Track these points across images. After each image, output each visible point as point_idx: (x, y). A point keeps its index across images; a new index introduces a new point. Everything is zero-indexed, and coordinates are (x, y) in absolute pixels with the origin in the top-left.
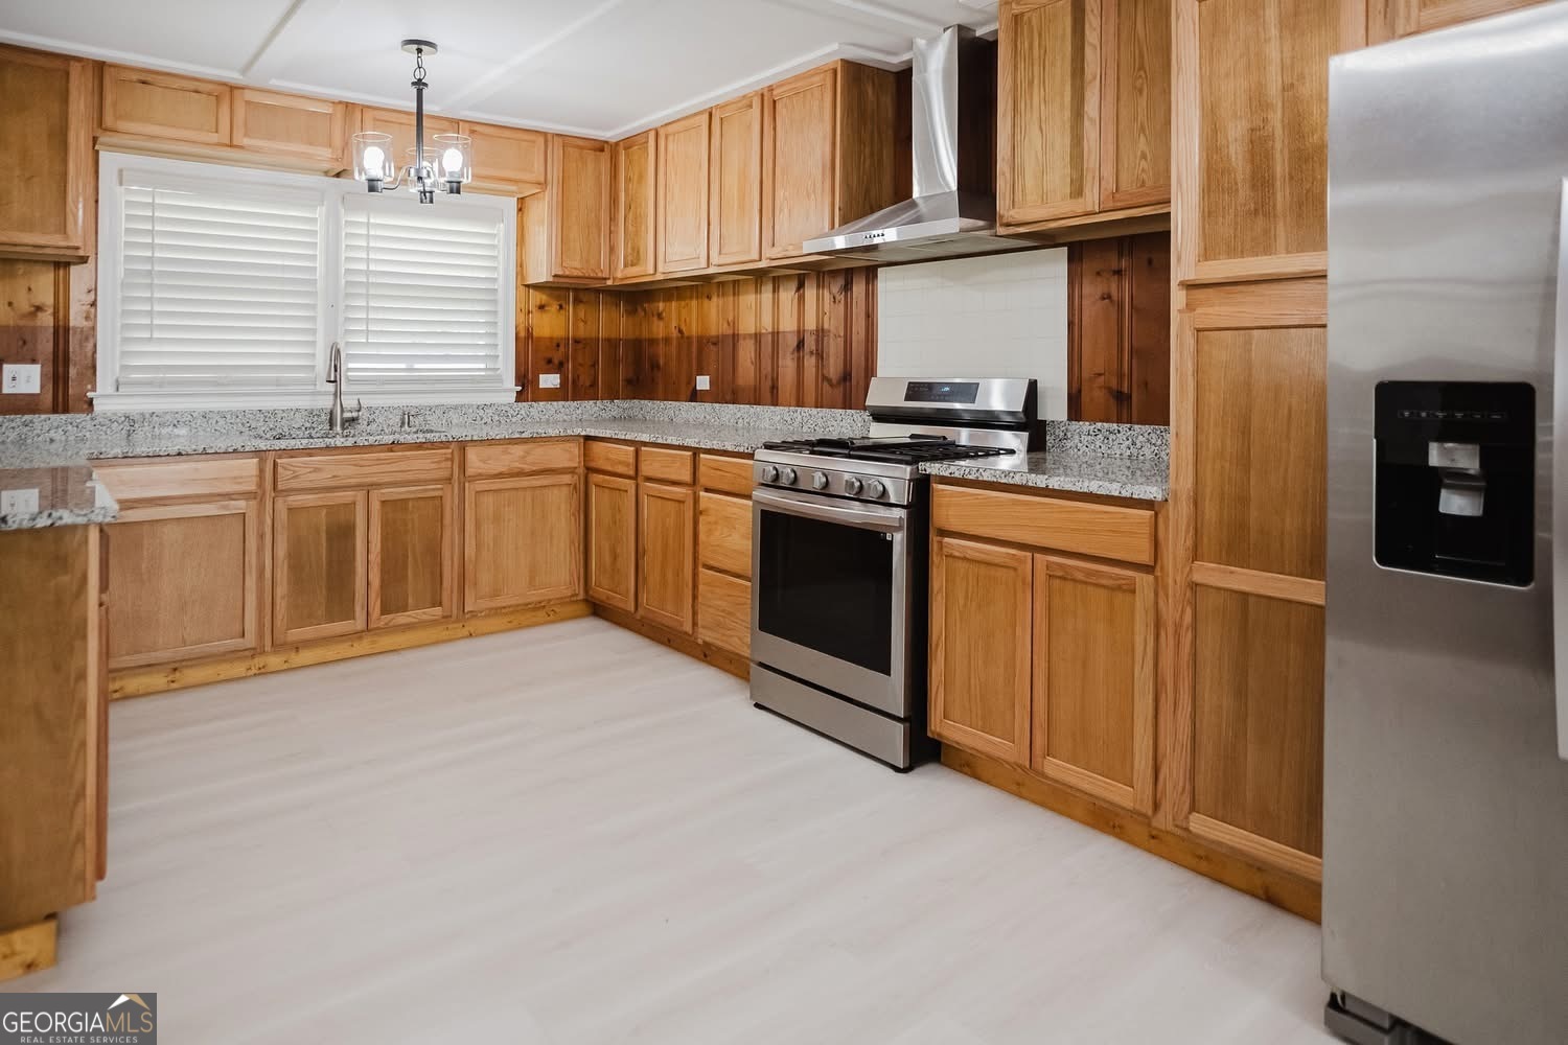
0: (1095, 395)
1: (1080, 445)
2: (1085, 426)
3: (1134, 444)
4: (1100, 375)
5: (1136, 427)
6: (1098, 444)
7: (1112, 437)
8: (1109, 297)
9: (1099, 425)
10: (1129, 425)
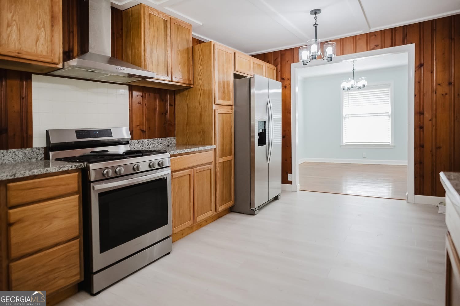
0: (137, 132)
1: (135, 147)
2: (136, 141)
3: (149, 144)
4: (138, 126)
5: (149, 139)
6: (140, 146)
7: (143, 143)
8: (140, 103)
9: (140, 140)
10: (147, 139)
